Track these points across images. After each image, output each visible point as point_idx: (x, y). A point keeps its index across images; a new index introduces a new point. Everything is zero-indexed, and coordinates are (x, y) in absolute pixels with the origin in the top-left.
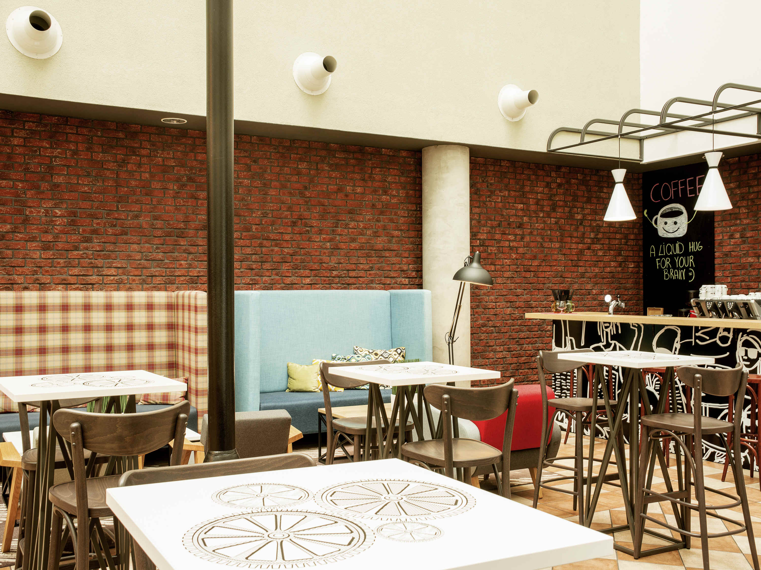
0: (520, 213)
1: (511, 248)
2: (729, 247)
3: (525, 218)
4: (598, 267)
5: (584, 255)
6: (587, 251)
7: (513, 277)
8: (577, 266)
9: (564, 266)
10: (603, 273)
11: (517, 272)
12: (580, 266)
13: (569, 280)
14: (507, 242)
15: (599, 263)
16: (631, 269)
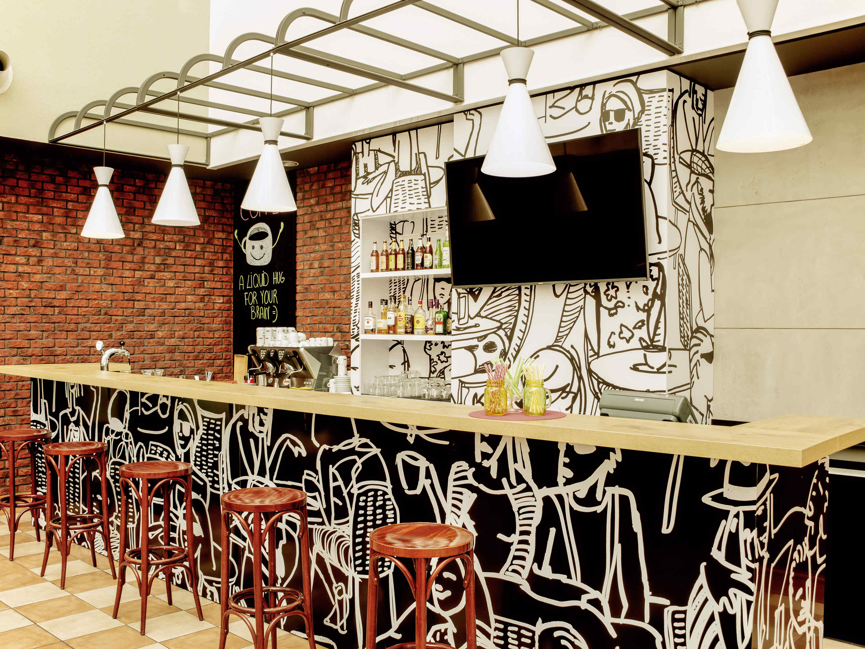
0: (37, 227)
1: (20, 275)
2: (309, 279)
3: (44, 234)
4: (166, 302)
5: (144, 285)
6: (149, 280)
7: (24, 314)
8: (133, 300)
9: (111, 300)
10: (175, 310)
11: (30, 307)
12: (138, 301)
13: (120, 318)
14: (13, 266)
15: (168, 296)
16: (218, 305)
